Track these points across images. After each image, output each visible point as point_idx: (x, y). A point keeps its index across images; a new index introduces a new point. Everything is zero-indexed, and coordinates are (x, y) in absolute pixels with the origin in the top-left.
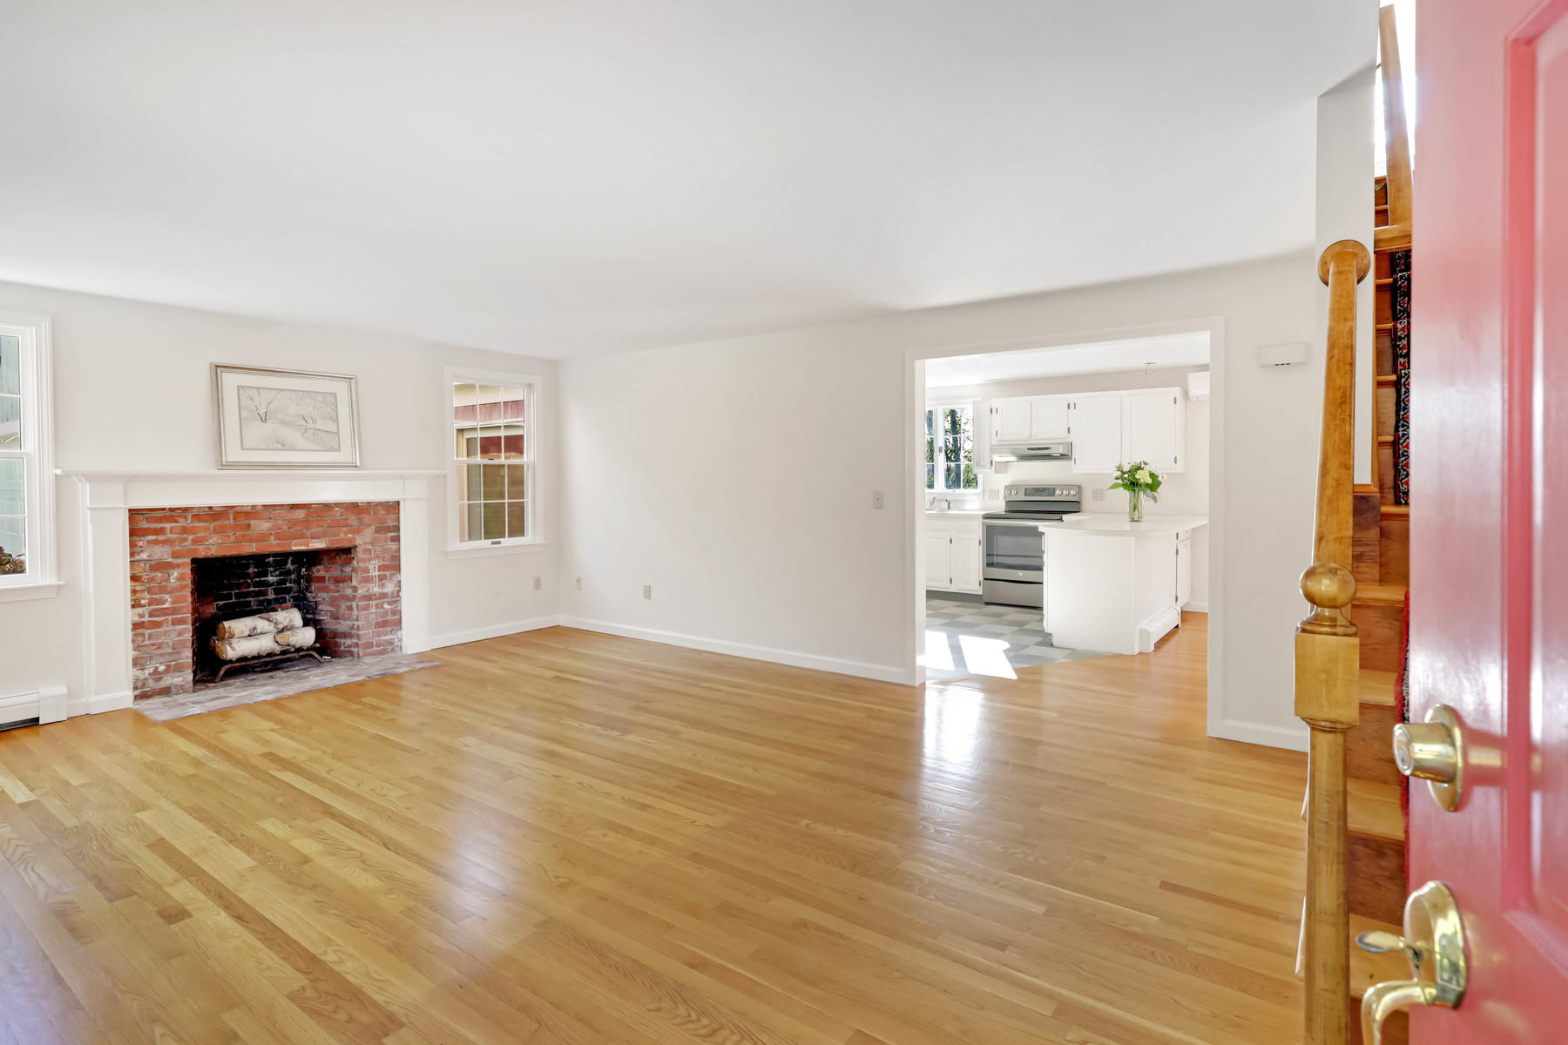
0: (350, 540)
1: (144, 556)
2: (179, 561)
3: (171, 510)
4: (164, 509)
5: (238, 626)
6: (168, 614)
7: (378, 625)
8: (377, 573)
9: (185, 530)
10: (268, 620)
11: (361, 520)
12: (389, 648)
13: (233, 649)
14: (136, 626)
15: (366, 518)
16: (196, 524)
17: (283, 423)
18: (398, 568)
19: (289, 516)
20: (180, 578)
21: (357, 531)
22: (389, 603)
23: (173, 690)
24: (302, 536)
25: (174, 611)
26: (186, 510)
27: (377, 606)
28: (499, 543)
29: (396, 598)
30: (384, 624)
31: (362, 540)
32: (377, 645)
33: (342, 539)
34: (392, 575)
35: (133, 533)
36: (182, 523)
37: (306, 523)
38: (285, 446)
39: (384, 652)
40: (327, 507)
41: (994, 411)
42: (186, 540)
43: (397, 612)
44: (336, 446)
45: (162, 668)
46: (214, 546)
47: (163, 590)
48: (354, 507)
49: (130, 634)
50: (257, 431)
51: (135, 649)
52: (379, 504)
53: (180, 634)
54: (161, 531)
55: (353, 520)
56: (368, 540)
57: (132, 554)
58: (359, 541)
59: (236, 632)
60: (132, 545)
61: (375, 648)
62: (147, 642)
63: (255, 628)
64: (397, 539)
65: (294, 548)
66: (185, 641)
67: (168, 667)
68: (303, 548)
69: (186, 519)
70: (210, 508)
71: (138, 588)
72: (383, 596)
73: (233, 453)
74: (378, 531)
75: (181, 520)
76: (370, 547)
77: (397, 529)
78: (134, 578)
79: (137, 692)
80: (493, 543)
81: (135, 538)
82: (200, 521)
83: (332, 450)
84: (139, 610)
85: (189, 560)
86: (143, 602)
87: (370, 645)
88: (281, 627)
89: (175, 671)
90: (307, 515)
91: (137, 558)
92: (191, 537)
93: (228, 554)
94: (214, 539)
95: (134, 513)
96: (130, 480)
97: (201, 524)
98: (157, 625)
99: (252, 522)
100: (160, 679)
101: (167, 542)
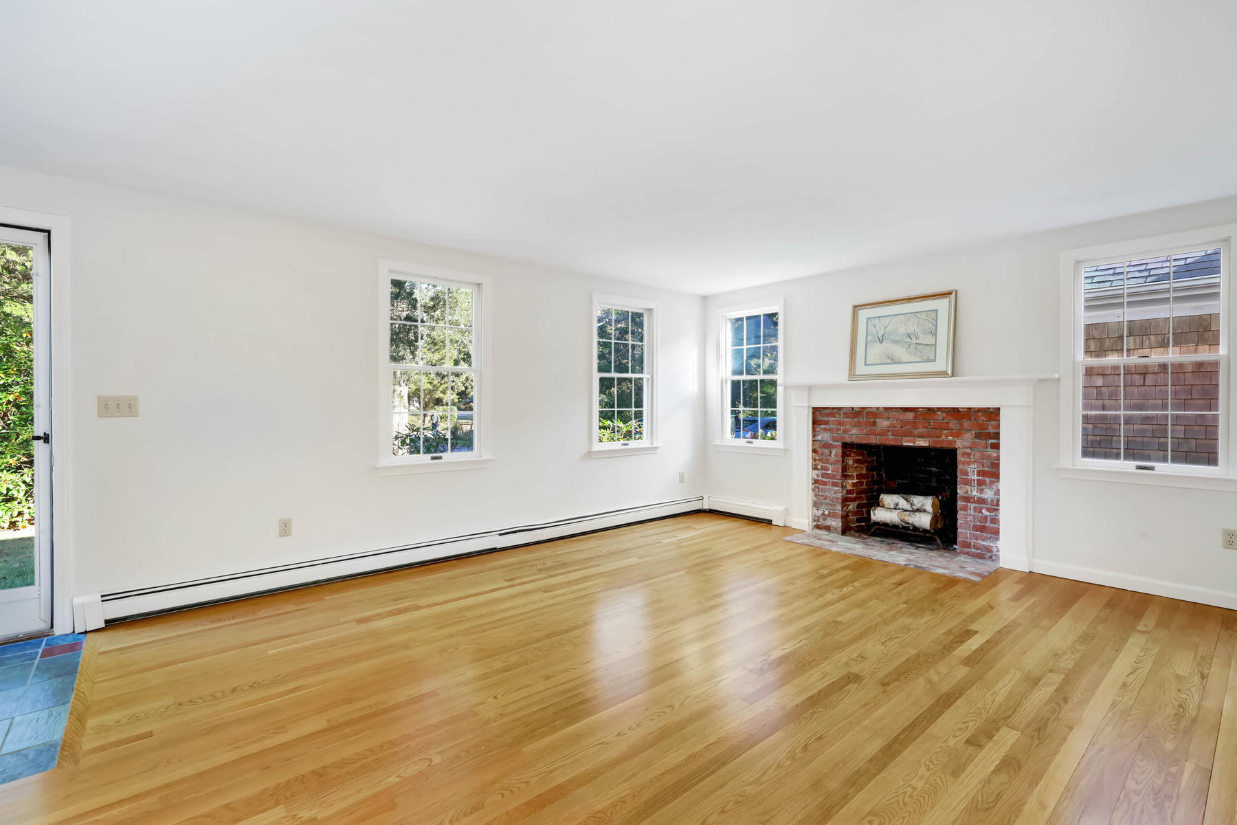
0: (950, 442)
1: (819, 438)
2: (836, 443)
3: (833, 409)
4: (829, 408)
5: (888, 499)
6: (829, 478)
7: (976, 528)
8: (976, 477)
9: (839, 423)
10: (906, 500)
11: (961, 425)
12: (986, 554)
13: (874, 515)
14: (816, 482)
15: (966, 424)
16: (845, 419)
17: (895, 342)
18: (996, 476)
19: (901, 417)
20: (836, 453)
21: (958, 435)
22: (988, 510)
23: (832, 528)
24: (911, 435)
25: (833, 477)
26: (840, 409)
27: (975, 508)
28: (1151, 468)
29: (995, 506)
30: (983, 529)
31: (961, 444)
32: (975, 547)
33: (945, 440)
34: (992, 482)
35: (815, 422)
36: (838, 418)
37: (914, 424)
38: (894, 361)
39: (981, 556)
40: (930, 410)
42: (839, 429)
43: (995, 521)
44: (932, 358)
45: (826, 512)
46: (855, 434)
47: (827, 461)
48: (954, 412)
49: (811, 487)
50: (877, 350)
51: (816, 495)
52: (979, 410)
53: (835, 493)
54: (827, 423)
55: (953, 424)
56: (967, 444)
57: (814, 436)
58: (958, 444)
59: (886, 503)
60: (814, 430)
61: (973, 550)
62: (820, 493)
63: (897, 504)
64: (996, 447)
65: (904, 444)
66: (838, 498)
67: (830, 512)
68: (911, 444)
69: (840, 416)
70: (853, 408)
71: (817, 458)
72: (982, 501)
73: (861, 369)
74: (978, 436)
75: (837, 416)
76: (968, 451)
77: (997, 436)
78: (814, 451)
79: (815, 523)
80: (1142, 467)
81: (816, 426)
82: (847, 417)
83: (929, 361)
84: (817, 472)
85: (840, 444)
86: (819, 467)
87: (968, 545)
88: (915, 508)
89: (833, 517)
90: (915, 417)
91: (816, 439)
92: (842, 428)
93: (863, 442)
94: (854, 431)
95: (816, 410)
96: (810, 388)
97: (848, 420)
98: (825, 484)
99: (877, 420)
100: (825, 519)
101: (830, 430)
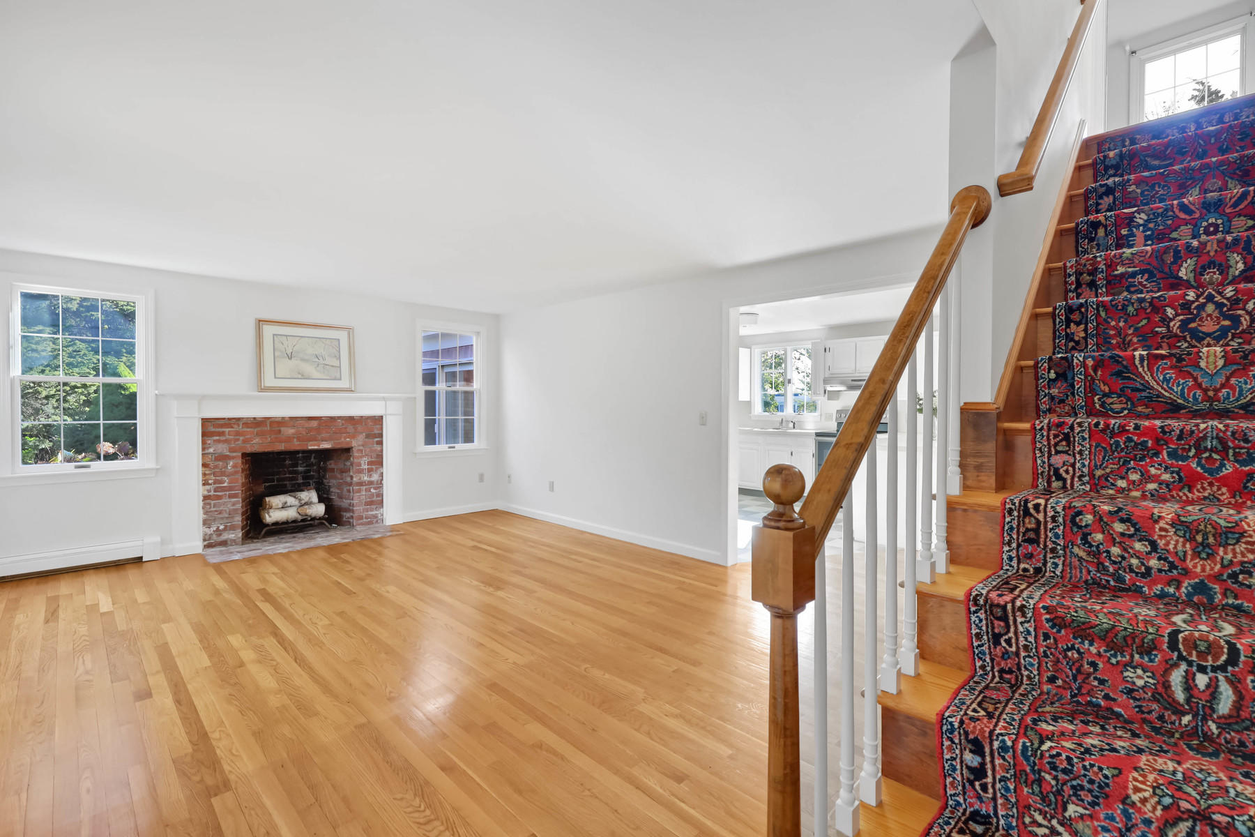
0: (348, 443)
1: (211, 450)
2: (234, 454)
3: (229, 419)
4: (224, 419)
5: (276, 501)
6: (226, 491)
7: (367, 504)
8: (366, 467)
9: (238, 434)
10: (295, 497)
11: (356, 429)
12: (375, 520)
13: (270, 517)
14: (206, 498)
15: (359, 428)
16: (245, 429)
17: (303, 360)
18: (381, 464)
19: (307, 425)
20: (234, 465)
21: (353, 437)
22: (375, 489)
23: (229, 543)
24: (315, 440)
25: (230, 488)
26: (239, 419)
27: (366, 490)
28: (454, 447)
29: (379, 485)
30: (371, 503)
31: (356, 443)
32: (366, 518)
33: (343, 442)
34: (377, 469)
35: (204, 434)
36: (236, 428)
37: (318, 430)
38: (304, 377)
39: (370, 523)
40: (332, 419)
41: (827, 350)
42: (238, 440)
43: (380, 495)
44: (338, 376)
45: (222, 527)
46: (257, 444)
47: (223, 474)
48: (351, 419)
49: (201, 504)
50: (285, 367)
51: (205, 514)
52: (369, 418)
53: (234, 505)
54: (222, 434)
55: (351, 429)
56: (360, 443)
57: (203, 449)
58: (354, 444)
59: (274, 504)
60: (204, 443)
61: (365, 520)
62: (212, 509)
63: (286, 503)
64: (381, 443)
65: (310, 448)
66: (237, 510)
67: (226, 526)
68: (316, 447)
69: (239, 425)
70: (254, 418)
71: (207, 472)
72: (371, 483)
73: (269, 381)
74: (368, 436)
75: (236, 426)
76: (361, 448)
77: (381, 435)
78: (204, 465)
79: (206, 543)
80: (450, 447)
81: (206, 438)
82: (248, 427)
83: (335, 379)
84: (208, 487)
85: (240, 454)
86: (210, 482)
87: (361, 518)
88: (303, 502)
89: (230, 530)
90: (319, 425)
91: (206, 451)
92: (241, 438)
93: (266, 450)
94: (257, 440)
95: (205, 422)
96: (202, 398)
97: (248, 430)
98: (219, 498)
99: (282, 429)
100: (220, 535)
101: (226, 441)
